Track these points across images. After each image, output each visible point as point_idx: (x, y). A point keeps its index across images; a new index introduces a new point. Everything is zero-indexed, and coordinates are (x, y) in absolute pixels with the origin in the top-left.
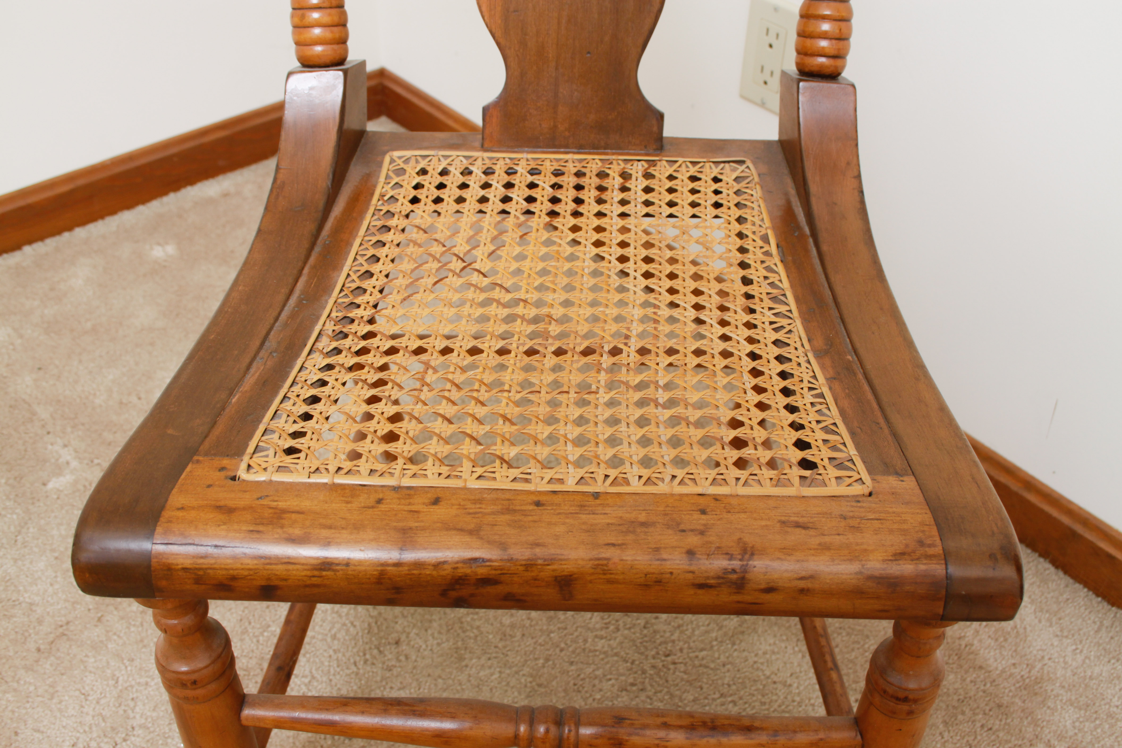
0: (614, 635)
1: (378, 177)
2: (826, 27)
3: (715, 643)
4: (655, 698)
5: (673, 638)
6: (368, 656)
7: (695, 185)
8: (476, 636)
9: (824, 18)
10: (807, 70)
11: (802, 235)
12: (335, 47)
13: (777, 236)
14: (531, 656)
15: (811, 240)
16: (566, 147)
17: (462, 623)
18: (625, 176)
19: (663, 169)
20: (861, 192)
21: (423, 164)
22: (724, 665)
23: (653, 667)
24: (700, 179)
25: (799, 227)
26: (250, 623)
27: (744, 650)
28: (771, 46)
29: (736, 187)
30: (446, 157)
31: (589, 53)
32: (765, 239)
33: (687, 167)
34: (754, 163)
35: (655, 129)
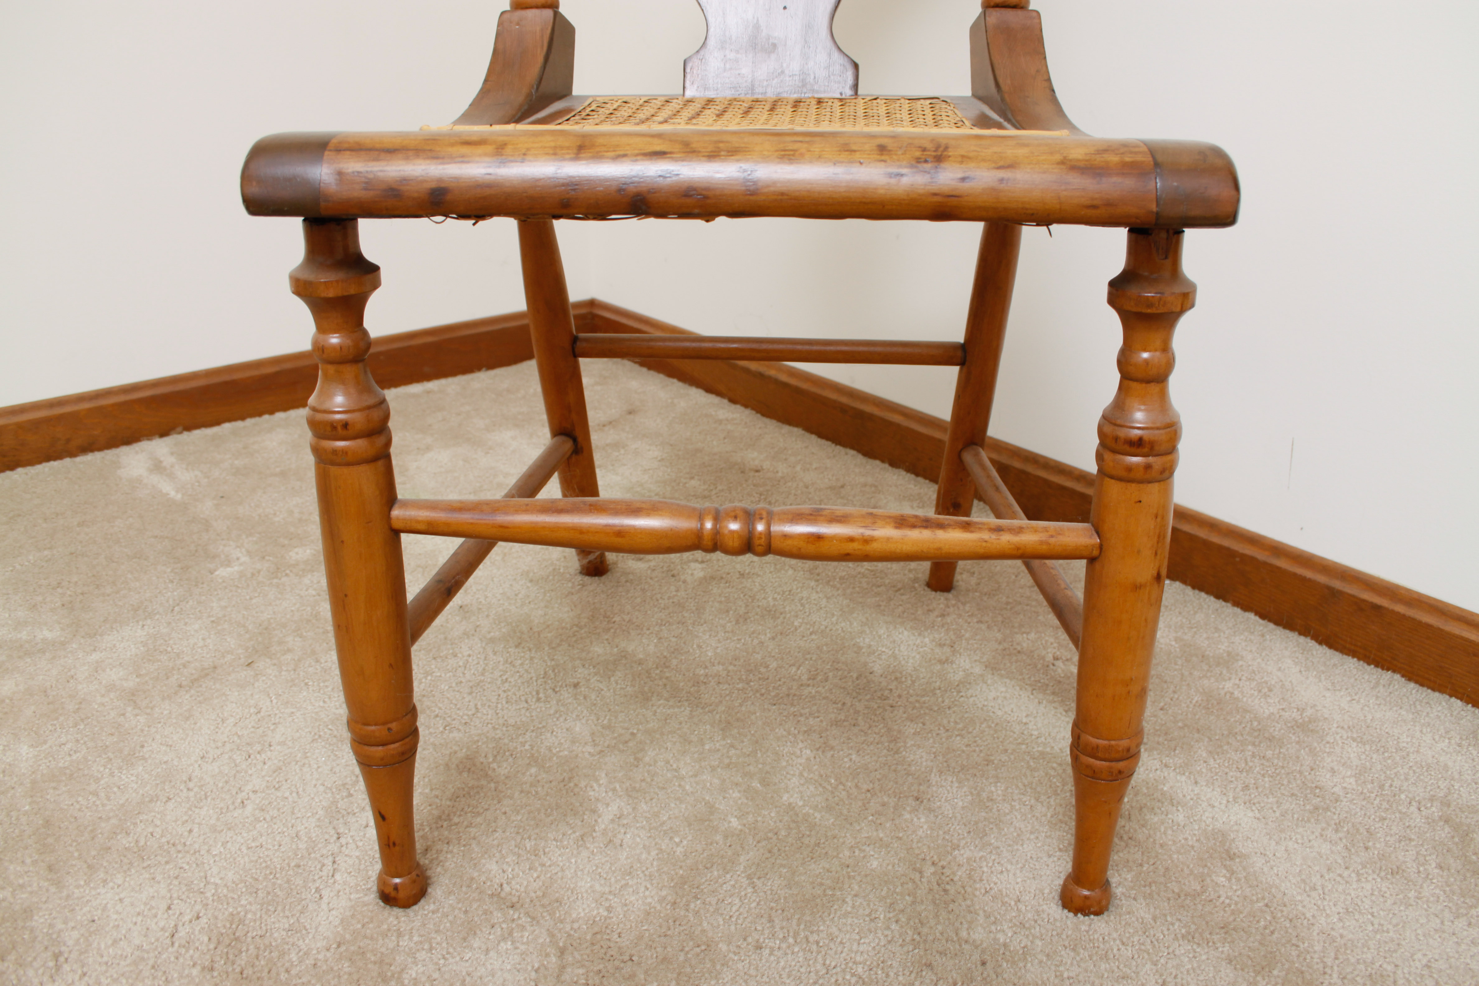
4: (869, 732)
6: (541, 696)
10: (991, 5)
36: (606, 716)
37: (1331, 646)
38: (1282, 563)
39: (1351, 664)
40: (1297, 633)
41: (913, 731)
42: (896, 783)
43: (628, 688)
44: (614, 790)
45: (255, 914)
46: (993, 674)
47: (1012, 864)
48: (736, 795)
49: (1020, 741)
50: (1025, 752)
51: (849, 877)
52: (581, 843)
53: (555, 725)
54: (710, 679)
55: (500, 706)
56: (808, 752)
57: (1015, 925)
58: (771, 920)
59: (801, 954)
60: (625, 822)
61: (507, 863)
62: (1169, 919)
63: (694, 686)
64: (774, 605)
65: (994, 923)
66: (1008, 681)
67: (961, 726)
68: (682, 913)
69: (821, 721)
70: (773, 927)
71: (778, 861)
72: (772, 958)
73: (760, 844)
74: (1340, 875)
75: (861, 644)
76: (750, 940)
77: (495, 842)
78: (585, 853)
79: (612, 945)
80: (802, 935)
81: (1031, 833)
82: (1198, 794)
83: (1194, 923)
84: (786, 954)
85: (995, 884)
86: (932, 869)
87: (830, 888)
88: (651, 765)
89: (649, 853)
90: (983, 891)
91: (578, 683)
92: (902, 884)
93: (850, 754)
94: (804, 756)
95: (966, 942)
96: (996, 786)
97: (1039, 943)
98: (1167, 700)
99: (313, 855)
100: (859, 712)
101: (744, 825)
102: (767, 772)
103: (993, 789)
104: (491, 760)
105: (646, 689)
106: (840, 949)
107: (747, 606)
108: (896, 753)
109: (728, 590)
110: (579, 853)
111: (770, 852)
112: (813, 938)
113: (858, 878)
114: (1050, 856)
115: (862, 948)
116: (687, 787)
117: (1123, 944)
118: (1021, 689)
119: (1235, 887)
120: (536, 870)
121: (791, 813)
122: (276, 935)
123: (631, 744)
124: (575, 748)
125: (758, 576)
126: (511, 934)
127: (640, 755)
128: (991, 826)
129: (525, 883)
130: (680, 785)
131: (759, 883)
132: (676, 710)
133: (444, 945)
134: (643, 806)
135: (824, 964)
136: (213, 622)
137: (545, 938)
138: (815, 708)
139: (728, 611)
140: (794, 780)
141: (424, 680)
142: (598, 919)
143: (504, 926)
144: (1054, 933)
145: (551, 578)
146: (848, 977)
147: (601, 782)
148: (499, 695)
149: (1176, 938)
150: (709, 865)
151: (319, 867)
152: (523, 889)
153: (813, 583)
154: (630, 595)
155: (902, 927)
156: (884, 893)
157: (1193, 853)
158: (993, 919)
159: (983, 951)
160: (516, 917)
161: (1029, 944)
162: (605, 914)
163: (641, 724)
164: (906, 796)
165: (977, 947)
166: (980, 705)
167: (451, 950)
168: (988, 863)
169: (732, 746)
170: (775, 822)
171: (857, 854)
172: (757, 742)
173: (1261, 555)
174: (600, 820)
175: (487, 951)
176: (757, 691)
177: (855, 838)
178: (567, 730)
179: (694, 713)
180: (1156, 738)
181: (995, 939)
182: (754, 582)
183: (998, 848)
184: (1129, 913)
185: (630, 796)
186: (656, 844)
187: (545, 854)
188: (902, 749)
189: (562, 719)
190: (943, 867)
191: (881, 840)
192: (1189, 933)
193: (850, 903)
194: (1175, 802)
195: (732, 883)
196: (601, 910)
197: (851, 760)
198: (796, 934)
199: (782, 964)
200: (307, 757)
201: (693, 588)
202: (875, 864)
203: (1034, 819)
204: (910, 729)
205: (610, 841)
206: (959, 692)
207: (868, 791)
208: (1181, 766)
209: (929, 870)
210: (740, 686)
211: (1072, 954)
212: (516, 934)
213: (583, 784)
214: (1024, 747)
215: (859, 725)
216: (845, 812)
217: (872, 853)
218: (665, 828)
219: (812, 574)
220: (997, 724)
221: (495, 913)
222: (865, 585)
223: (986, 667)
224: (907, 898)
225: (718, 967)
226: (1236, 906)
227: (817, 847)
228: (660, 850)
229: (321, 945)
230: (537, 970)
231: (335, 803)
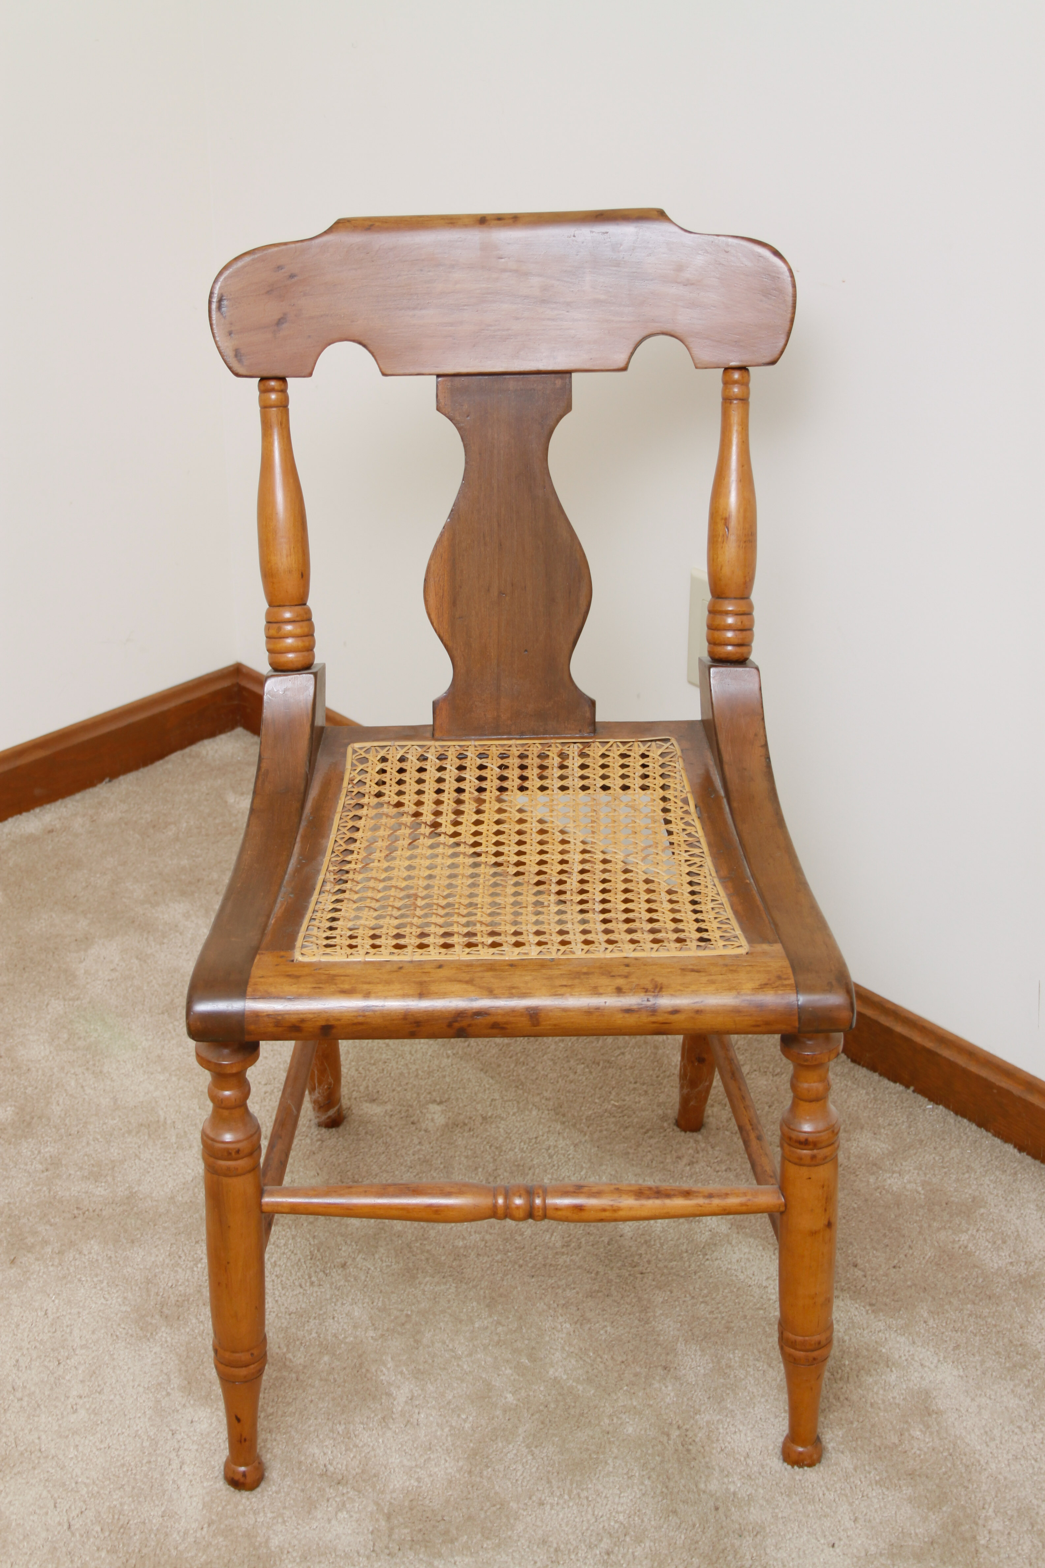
0: (577, 1251)
1: (345, 765)
2: (730, 620)
3: (685, 1255)
4: (622, 1302)
5: (640, 1252)
6: (314, 1279)
7: (625, 761)
8: (427, 1259)
9: (727, 613)
10: (716, 657)
11: (718, 798)
12: (305, 653)
13: (695, 799)
14: (489, 1272)
15: (725, 801)
16: (509, 733)
17: (410, 1248)
18: (563, 756)
19: (596, 749)
20: (768, 758)
21: (382, 753)
22: (695, 1273)
23: (619, 1276)
24: (629, 756)
25: (715, 791)
26: (180, 1257)
27: (716, 1259)
29: (661, 761)
30: (402, 747)
31: (526, 651)
32: (685, 801)
33: (618, 746)
34: (678, 740)
35: (588, 714)
36: (379, 1298)
41: (661, 1300)
42: (647, 1354)
43: (394, 1266)
44: (402, 1373)
45: (129, 1505)
46: (738, 1233)
47: (744, 1425)
48: (509, 1371)
49: (758, 1305)
50: (762, 1318)
51: (610, 1442)
52: (383, 1424)
53: (335, 1310)
54: (470, 1251)
55: (277, 1292)
56: (568, 1325)
57: (743, 1477)
58: (549, 1482)
59: (575, 1507)
60: (417, 1403)
61: (326, 1446)
62: (867, 1468)
63: (455, 1259)
64: (522, 1158)
65: (727, 1476)
66: (751, 1240)
67: (705, 1291)
68: (478, 1479)
69: (578, 1293)
70: (551, 1487)
71: (550, 1431)
72: (553, 1512)
73: (534, 1417)
74: (1020, 1427)
76: (534, 1498)
77: (312, 1429)
78: (389, 1434)
79: (426, 1509)
80: (575, 1492)
81: (762, 1396)
82: (913, 1355)
83: (887, 1471)
84: (563, 1508)
85: (729, 1443)
86: (677, 1433)
87: (594, 1452)
88: (429, 1347)
89: (442, 1430)
90: (719, 1450)
91: (345, 1264)
92: (653, 1447)
93: (606, 1326)
94: (565, 1331)
95: (704, 1492)
96: (734, 1353)
97: (761, 1491)
98: (902, 1256)
99: (158, 1452)
100: (612, 1280)
101: (519, 1400)
102: (533, 1348)
103: (731, 1356)
104: (285, 1350)
105: (411, 1265)
106: (605, 1502)
107: (495, 1160)
108: (647, 1323)
109: (474, 1140)
110: (384, 1433)
111: (543, 1423)
112: (584, 1494)
113: (617, 1443)
114: (776, 1417)
115: (622, 1501)
116: (465, 1367)
117: (828, 1489)
118: (764, 1249)
119: (927, 1440)
120: (351, 1451)
121: (557, 1386)
122: (154, 1521)
123: (408, 1326)
124: (358, 1333)
125: (502, 1119)
126: (344, 1504)
127: (418, 1337)
128: (728, 1391)
129: (345, 1463)
130: (458, 1365)
131: (536, 1451)
132: (443, 1287)
133: (294, 1518)
134: (430, 1388)
135: (593, 1515)
137: (372, 1507)
138: (570, 1279)
139: (476, 1168)
140: (558, 1354)
141: (195, 1269)
142: (410, 1489)
143: (338, 1499)
144: (774, 1483)
146: (612, 1523)
147: (389, 1366)
148: (273, 1281)
149: (871, 1484)
150: (494, 1438)
151: (167, 1461)
152: (344, 1468)
153: (559, 1127)
154: (373, 1151)
155: (653, 1482)
156: (638, 1454)
157: (898, 1410)
158: (726, 1472)
159: (717, 1499)
160: (345, 1491)
161: (753, 1492)
162: (416, 1484)
163: (414, 1304)
164: (656, 1367)
165: (712, 1496)
166: (724, 1269)
167: (300, 1522)
168: (723, 1425)
169: (499, 1323)
170: (544, 1396)
171: (615, 1421)
172: (521, 1318)
173: (1017, 1090)
174: (395, 1403)
175: (329, 1521)
176: (515, 1263)
177: (613, 1407)
178: (347, 1315)
179: (459, 1290)
180: (885, 1299)
181: (727, 1489)
182: (499, 1128)
183: (732, 1411)
184: (836, 1464)
185: (417, 1378)
186: (447, 1422)
187: (355, 1436)
188: (651, 1319)
189: (339, 1304)
190: (687, 1430)
191: (635, 1407)
192: (881, 1479)
193: (611, 1464)
194: (890, 1363)
195: (515, 1452)
196: (412, 1481)
197: (606, 1332)
198: (570, 1493)
199: (561, 1516)
200: (114, 1359)
201: (437, 1139)
202: (630, 1430)
203: (765, 1383)
204: (659, 1298)
205: (408, 1421)
207: (623, 1362)
208: (902, 1327)
209: (675, 1433)
210: (499, 1257)
211: (786, 1499)
212: (348, 1506)
213: (373, 1370)
214: (761, 1312)
215: (612, 1296)
216: (603, 1383)
217: (627, 1420)
218: (452, 1406)
219: (557, 1114)
220: (739, 1289)
221: (327, 1490)
222: (612, 1127)
223: (732, 1224)
224: (657, 1458)
225: (512, 1521)
226: (925, 1454)
227: (582, 1415)
228: (451, 1426)
229: (195, 1525)
230: (372, 1533)
231: (158, 1401)
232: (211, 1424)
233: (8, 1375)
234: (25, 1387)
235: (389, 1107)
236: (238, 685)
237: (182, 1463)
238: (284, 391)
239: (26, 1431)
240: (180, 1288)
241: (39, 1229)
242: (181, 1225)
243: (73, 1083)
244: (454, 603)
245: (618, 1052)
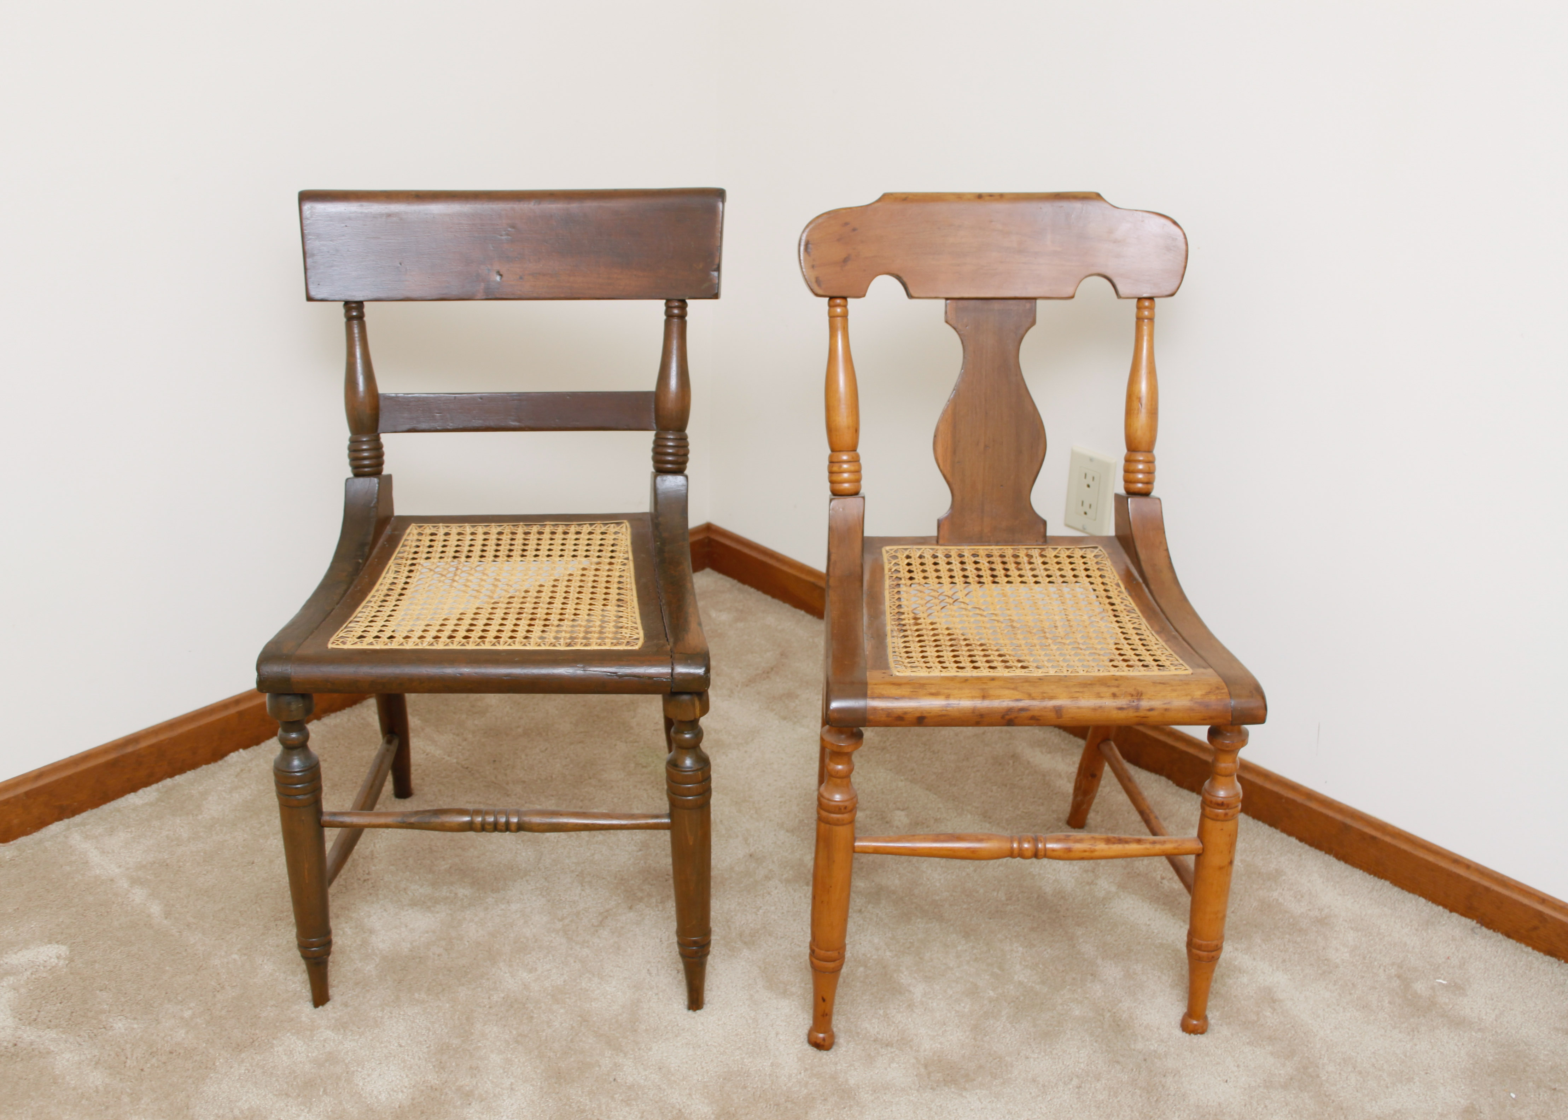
1: (883, 560)
2: (1141, 467)
4: (1054, 933)
7: (1071, 560)
9: (1139, 461)
10: (1132, 491)
11: (1138, 583)
13: (1124, 584)
15: (1144, 586)
16: (990, 541)
18: (1030, 556)
19: (1050, 552)
20: (1169, 558)
21: (906, 553)
22: (1100, 916)
23: (1049, 918)
24: (1073, 556)
25: (1135, 579)
27: (1112, 907)
28: (1088, 486)
29: (1096, 560)
30: (919, 549)
31: (1002, 486)
32: (1118, 585)
33: (1064, 550)
34: (1103, 548)
35: (1042, 530)
36: (889, 931)
37: (1346, 862)
38: (1314, 805)
39: (1358, 875)
40: (1324, 852)
41: (1081, 933)
42: (1078, 965)
43: (894, 911)
44: (915, 978)
45: (747, 1058)
46: (1124, 891)
47: (1152, 1009)
48: (987, 977)
51: (1065, 1020)
52: (910, 1009)
54: (944, 901)
56: (1021, 948)
57: (1158, 1040)
58: (1029, 1044)
59: (1050, 1059)
60: (929, 996)
61: (874, 1022)
62: (1239, 1034)
63: (935, 907)
65: (1147, 1040)
67: (1109, 928)
68: (981, 1043)
70: (1032, 1047)
71: (1023, 1013)
72: (1036, 1062)
73: (1011, 1004)
74: (1334, 1009)
75: (1034, 873)
76: (1021, 1054)
78: (915, 1015)
79: (950, 1061)
80: (1048, 1050)
82: (1255, 965)
83: (1253, 1036)
84: (1042, 1060)
85: (1145, 1019)
86: (1109, 1014)
87: (1056, 1026)
88: (930, 961)
89: (950, 1012)
90: (1139, 1023)
92: (1094, 1022)
93: (1046, 948)
94: (1020, 951)
95: (1134, 1050)
96: (1137, 964)
97: (1172, 1049)
99: (759, 1026)
100: (1045, 920)
101: (997, 994)
102: (1000, 962)
103: (1135, 966)
105: (905, 910)
106: (1069, 1056)
108: (1074, 946)
110: (911, 1014)
111: (1017, 1008)
112: (1054, 1051)
113: (1070, 1020)
114: (1172, 1004)
115: (1080, 1055)
116: (957, 974)
117: (1216, 1047)
119: (1275, 1016)
120: (891, 1025)
121: (1022, 986)
122: (766, 1069)
123: (913, 948)
126: (893, 1059)
127: (921, 955)
128: (1137, 988)
129: (888, 1032)
130: (952, 973)
131: (1017, 1025)
132: (930, 924)
133: (861, 1066)
134: (936, 986)
135: (1063, 1064)
136: (577, 875)
137: (913, 1061)
138: (1016, 919)
140: (1018, 966)
142: (936, 1048)
143: (888, 1055)
144: (1179, 1044)
145: (801, 828)
146: (1077, 1069)
147: (905, 973)
149: (1244, 1044)
150: (986, 1017)
151: (767, 1032)
152: (888, 1036)
155: (1099, 1043)
156: (1086, 1027)
157: (1252, 999)
158: (1146, 1037)
159: (1144, 1054)
160: (892, 1050)
161: (1167, 1048)
162: (939, 1046)
163: (913, 935)
164: (1085, 973)
165: (1140, 1052)
166: (1119, 913)
167: (866, 1068)
168: (1139, 1008)
169: (974, 946)
170: (1014, 991)
171: (1065, 1007)
172: (988, 943)
173: (1299, 799)
174: (915, 995)
175: (886, 1069)
176: (977, 909)
177: (1062, 998)
179: (942, 926)
181: (1149, 1048)
183: (1143, 1000)
184: (1218, 1032)
185: (926, 981)
186: (952, 1007)
187: (892, 1016)
188: (1077, 944)
190: (1115, 1013)
191: (1077, 998)
192: (1250, 1040)
193: (1069, 1033)
195: (1002, 1025)
196: (937, 1044)
197: (1048, 952)
198: (1045, 1051)
199: (1041, 1064)
202: (1077, 1013)
204: (1079, 932)
205: (926, 1007)
206: (1104, 905)
207: (1063, 970)
210: (965, 906)
211: (1190, 1053)
212: (896, 1059)
213: (895, 974)
214: (1150, 940)
215: (1047, 929)
216: (1052, 983)
217: (1074, 1006)
218: (953, 998)
220: (1131, 925)
221: (880, 1049)
223: (1118, 885)
224: (1099, 1029)
225: (1009, 1068)
226: (1276, 1026)
227: (1042, 1003)
228: (956, 1010)
229: (795, 1071)
230: (916, 1075)
231: (752, 996)
232: (791, 1009)
233: (644, 979)
234: (657, 987)
235: (868, 812)
236: (708, 538)
237: (777, 1034)
238: (845, 306)
239: (666, 1014)
240: (751, 925)
241: (644, 888)
242: (742, 885)
243: (645, 796)
244: (954, 452)
245: (1018, 779)
